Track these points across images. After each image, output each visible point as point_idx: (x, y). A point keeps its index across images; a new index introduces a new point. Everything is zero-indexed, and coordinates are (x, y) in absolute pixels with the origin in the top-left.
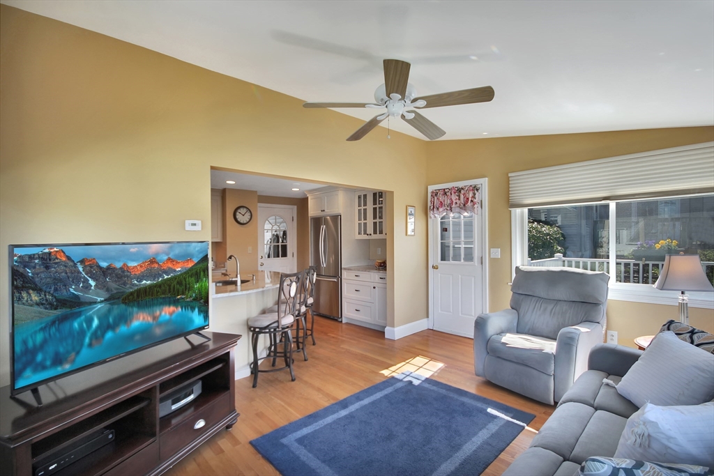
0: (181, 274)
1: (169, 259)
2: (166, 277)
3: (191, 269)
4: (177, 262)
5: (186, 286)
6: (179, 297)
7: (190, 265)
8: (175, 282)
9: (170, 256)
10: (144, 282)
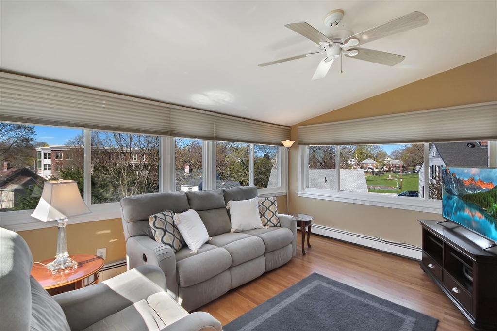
0: (486, 193)
1: (480, 180)
2: (478, 192)
3: (491, 191)
4: (484, 183)
5: (488, 203)
6: (484, 208)
7: (491, 187)
8: (482, 197)
9: (480, 178)
10: (469, 191)
